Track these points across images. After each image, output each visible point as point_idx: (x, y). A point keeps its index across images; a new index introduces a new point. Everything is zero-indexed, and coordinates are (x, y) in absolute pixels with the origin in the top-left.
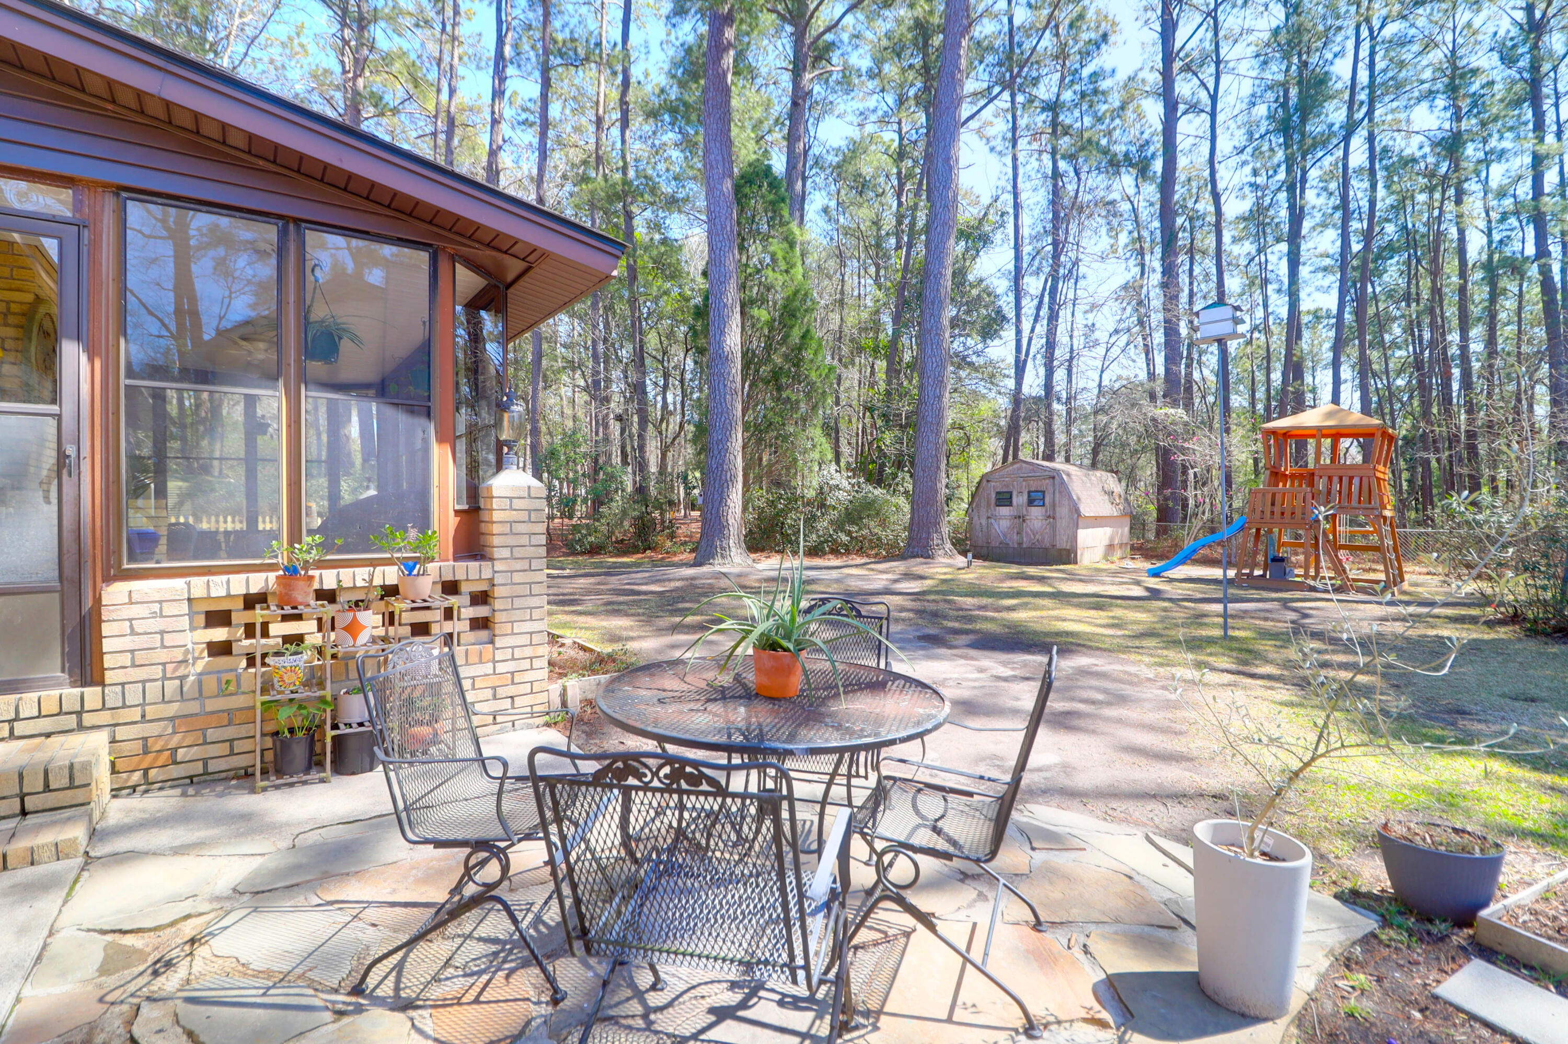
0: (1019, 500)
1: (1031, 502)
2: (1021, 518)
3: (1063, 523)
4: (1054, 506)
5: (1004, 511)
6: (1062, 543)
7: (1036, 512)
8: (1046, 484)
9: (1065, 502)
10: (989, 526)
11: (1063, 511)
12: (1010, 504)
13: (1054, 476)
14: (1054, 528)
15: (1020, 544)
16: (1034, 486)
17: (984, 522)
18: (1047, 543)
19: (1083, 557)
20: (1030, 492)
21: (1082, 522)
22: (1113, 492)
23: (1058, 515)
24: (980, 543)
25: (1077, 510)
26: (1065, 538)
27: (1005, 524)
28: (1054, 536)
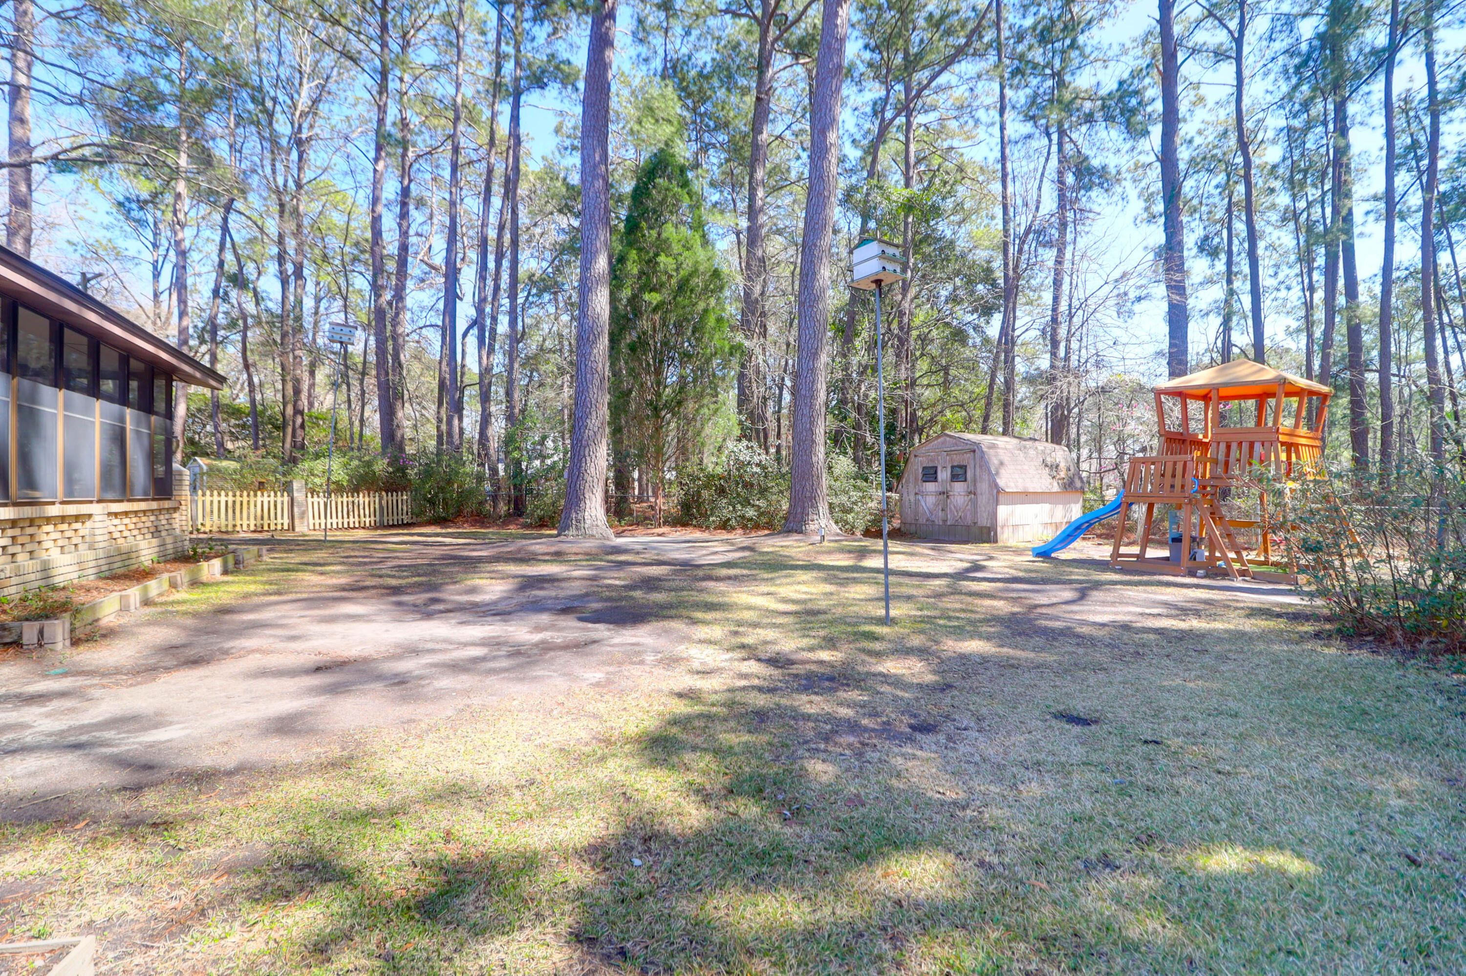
0: (944, 475)
1: (954, 478)
2: (945, 494)
3: (983, 500)
4: (975, 481)
5: (931, 487)
6: (983, 521)
7: (959, 487)
8: (965, 459)
9: (985, 477)
10: (917, 502)
11: (983, 487)
12: (935, 480)
13: (974, 449)
14: (974, 504)
15: (945, 521)
16: (957, 460)
17: (912, 498)
18: (969, 521)
19: (1005, 536)
20: (953, 467)
21: (1001, 497)
22: (1057, 466)
23: (978, 491)
24: (909, 520)
25: (996, 485)
26: (985, 515)
27: (931, 500)
28: (976, 512)
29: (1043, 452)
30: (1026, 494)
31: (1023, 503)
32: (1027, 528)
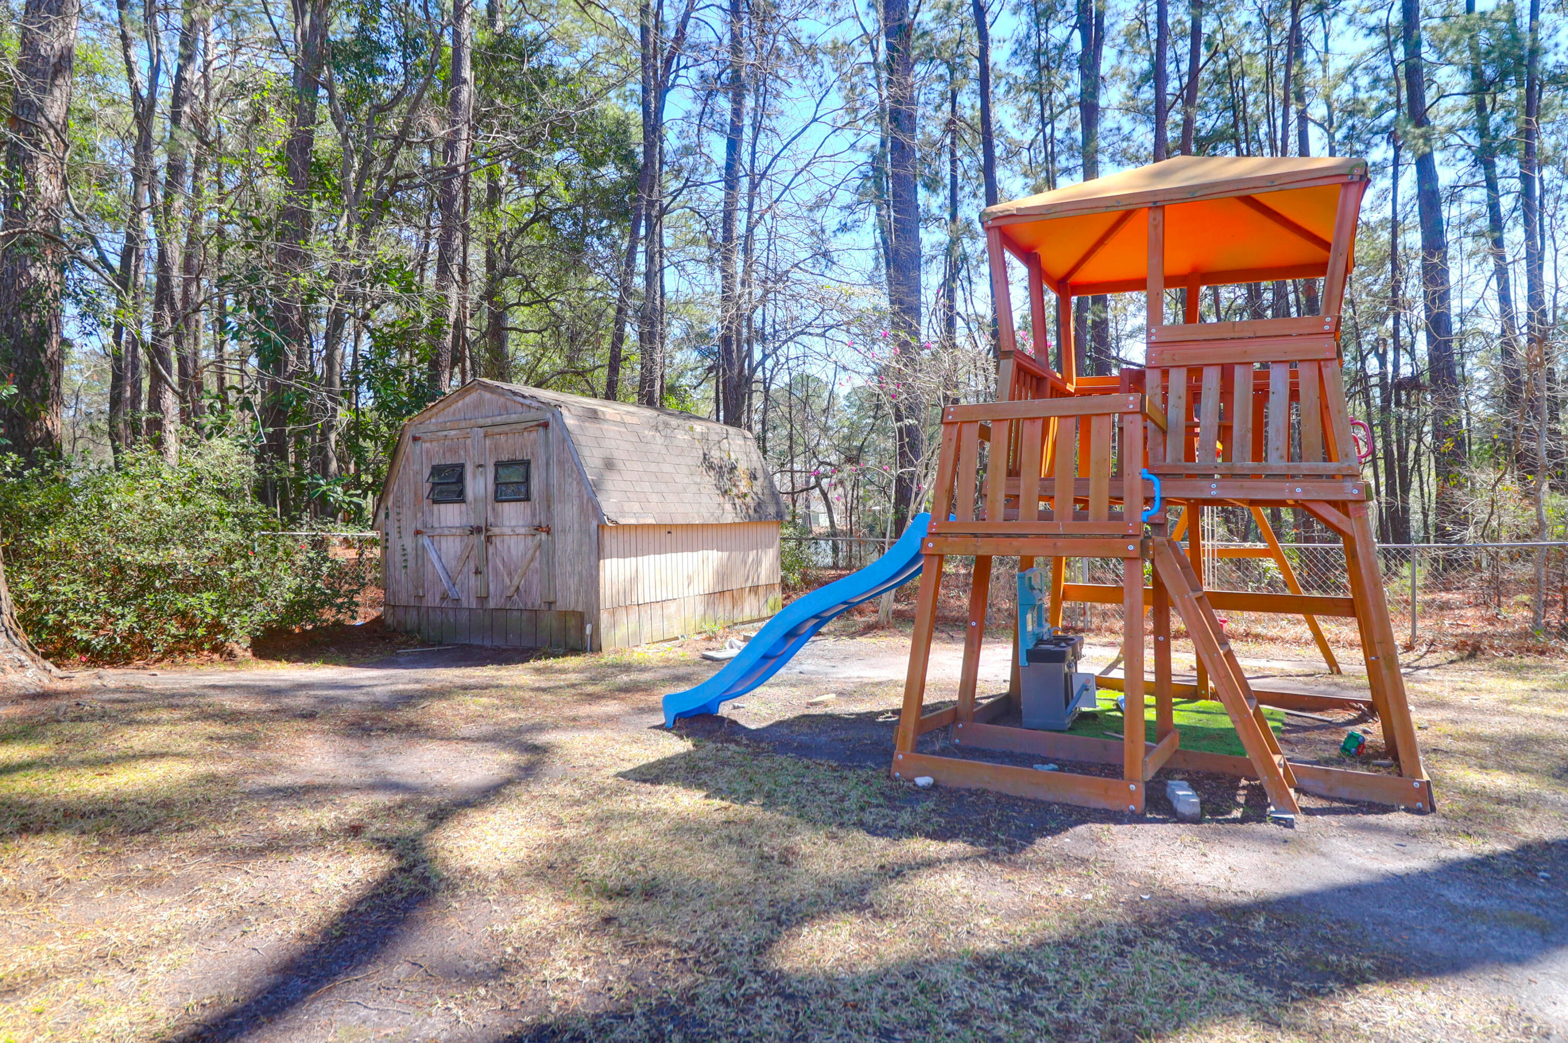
0: (479, 484)
1: (503, 491)
2: (482, 531)
3: (567, 547)
4: (548, 500)
5: (450, 514)
6: (569, 599)
7: (513, 515)
8: (527, 445)
9: (573, 491)
10: (420, 553)
11: (568, 514)
12: (460, 497)
13: (547, 423)
14: (548, 555)
15: (483, 599)
16: (509, 447)
17: (410, 542)
18: (536, 599)
19: (621, 632)
20: (498, 465)
21: (609, 540)
22: (733, 469)
23: (557, 524)
24: (404, 598)
25: (597, 510)
26: (572, 583)
27: (451, 547)
28: (551, 577)
29: (704, 438)
30: (669, 529)
31: (660, 550)
32: (671, 608)
